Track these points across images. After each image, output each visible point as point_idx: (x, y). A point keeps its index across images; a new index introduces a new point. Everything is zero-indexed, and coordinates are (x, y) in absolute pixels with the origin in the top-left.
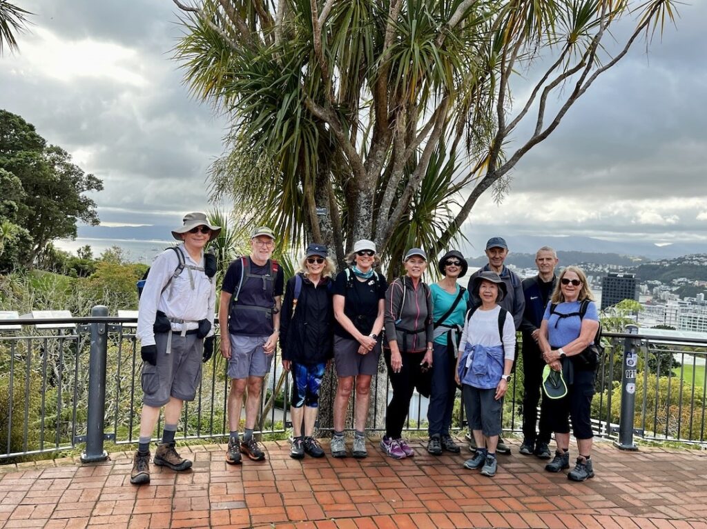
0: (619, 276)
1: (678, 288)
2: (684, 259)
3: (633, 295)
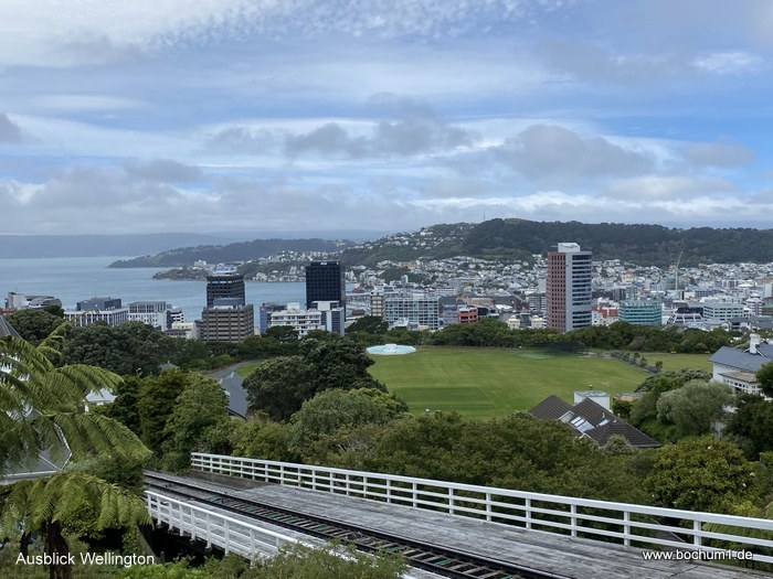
0: (322, 264)
1: (383, 271)
2: (386, 240)
3: (339, 284)
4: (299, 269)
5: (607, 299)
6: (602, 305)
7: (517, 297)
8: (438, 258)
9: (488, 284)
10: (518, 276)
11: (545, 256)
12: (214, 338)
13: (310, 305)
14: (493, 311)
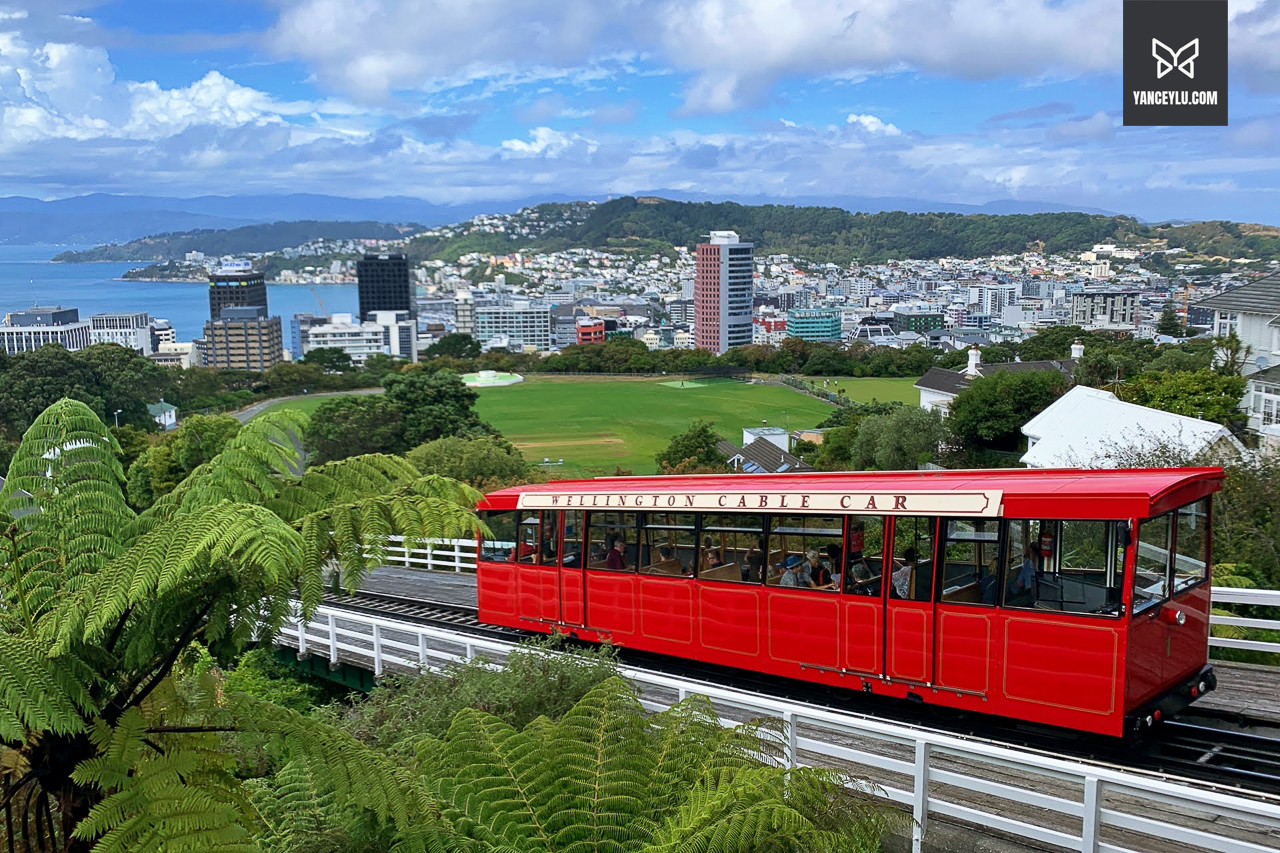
0: (381, 257)
1: (469, 269)
2: (472, 225)
3: (407, 287)
4: (344, 264)
5: (772, 307)
6: (765, 315)
7: (656, 305)
8: (548, 253)
9: (616, 287)
10: (656, 276)
11: (691, 249)
12: (226, 365)
13: (364, 317)
14: (624, 325)
